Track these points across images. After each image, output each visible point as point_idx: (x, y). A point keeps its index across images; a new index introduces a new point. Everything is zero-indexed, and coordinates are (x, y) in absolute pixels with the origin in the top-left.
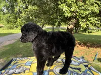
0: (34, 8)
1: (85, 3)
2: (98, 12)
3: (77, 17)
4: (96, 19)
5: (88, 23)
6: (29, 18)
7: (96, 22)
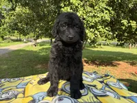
1: (94, 8)
6: (16, 24)
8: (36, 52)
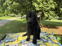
0: (16, 4)
1: (47, 3)
2: (54, 8)
3: (43, 11)
4: (53, 12)
5: (49, 14)
6: (13, 10)
7: (53, 14)
8: (21, 21)
